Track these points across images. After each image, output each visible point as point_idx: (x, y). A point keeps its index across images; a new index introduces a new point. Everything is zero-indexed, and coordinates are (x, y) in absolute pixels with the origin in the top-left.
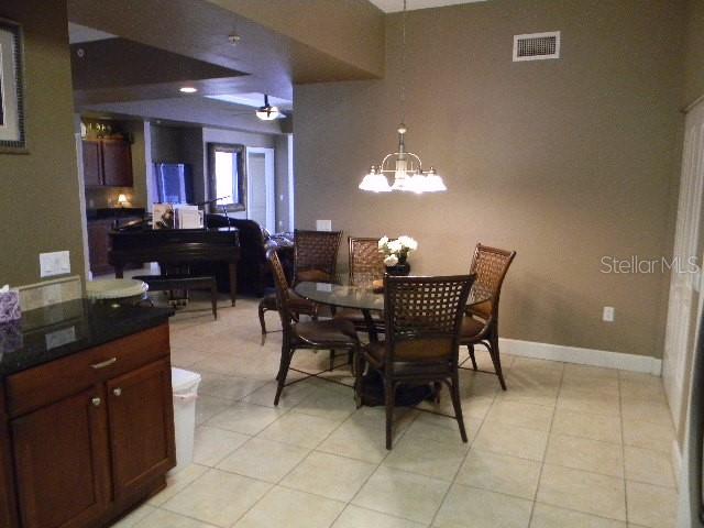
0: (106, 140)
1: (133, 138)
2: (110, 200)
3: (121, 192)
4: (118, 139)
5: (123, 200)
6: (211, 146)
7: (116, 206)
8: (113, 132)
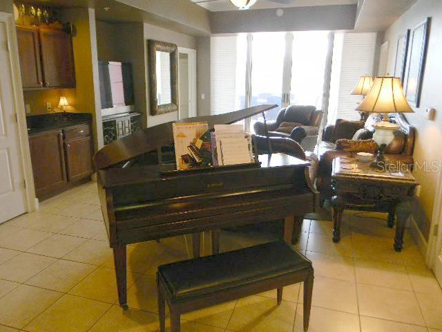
0: (43, 29)
1: (75, 31)
2: (49, 104)
3: (61, 95)
4: (58, 29)
5: (65, 103)
6: (151, 43)
7: (57, 111)
8: (51, 20)
